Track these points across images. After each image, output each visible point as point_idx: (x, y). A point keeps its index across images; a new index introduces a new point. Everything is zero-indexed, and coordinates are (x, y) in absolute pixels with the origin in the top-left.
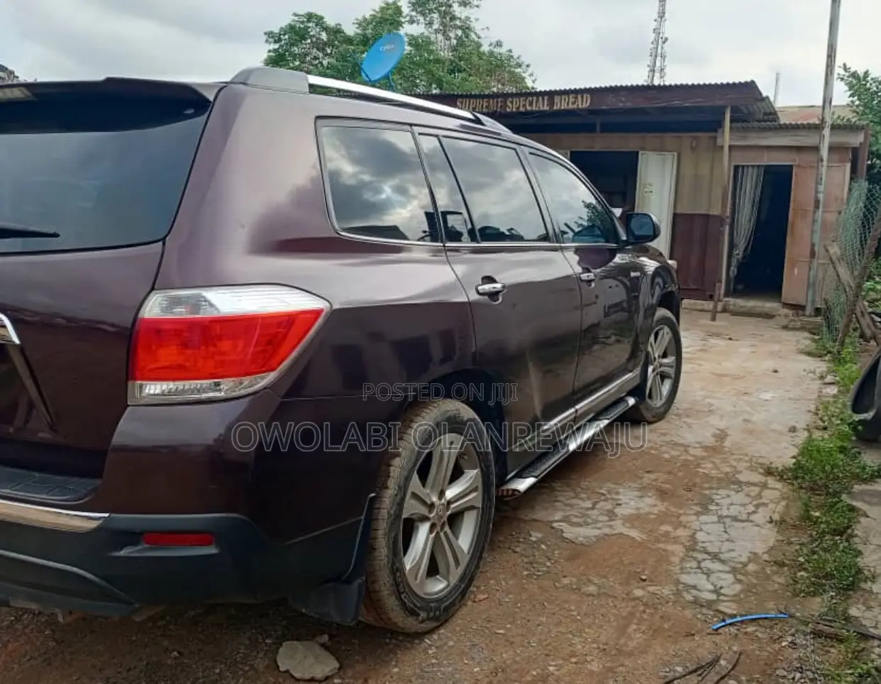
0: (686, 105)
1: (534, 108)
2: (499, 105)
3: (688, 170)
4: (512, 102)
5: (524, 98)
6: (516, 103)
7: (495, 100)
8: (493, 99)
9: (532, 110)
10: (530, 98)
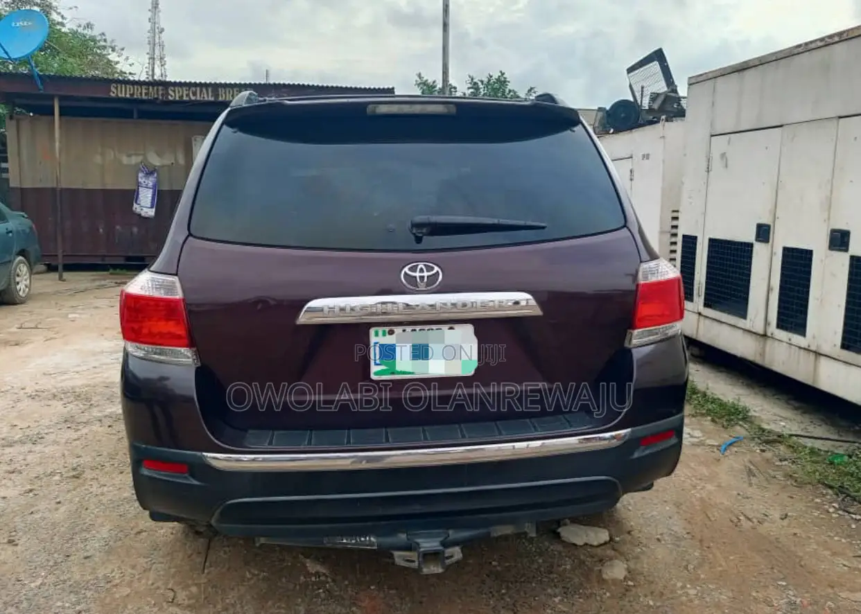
1: (198, 99)
2: (160, 93)
4: (174, 91)
5: (187, 88)
6: (179, 92)
7: (155, 88)
8: (153, 86)
9: (196, 101)
10: (194, 89)
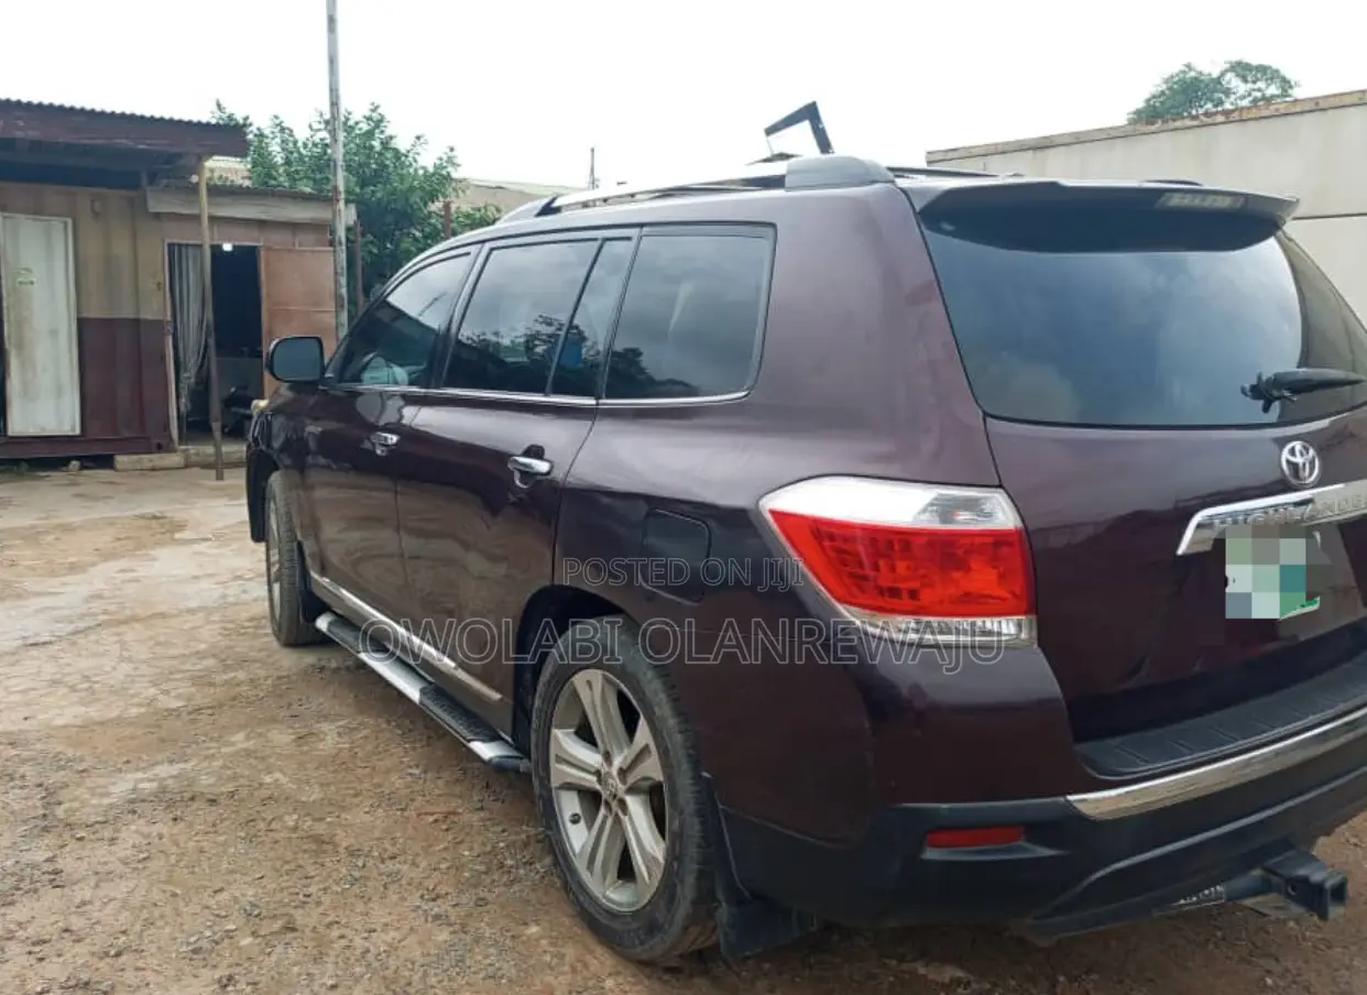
0: (141, 147)
3: (93, 249)
